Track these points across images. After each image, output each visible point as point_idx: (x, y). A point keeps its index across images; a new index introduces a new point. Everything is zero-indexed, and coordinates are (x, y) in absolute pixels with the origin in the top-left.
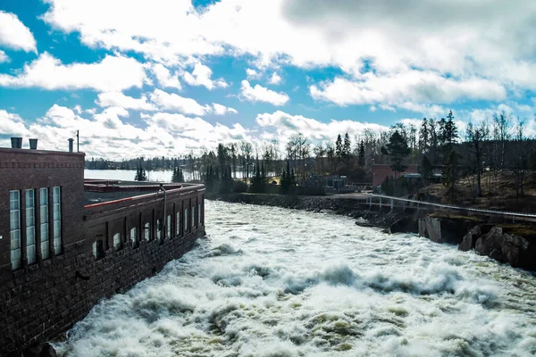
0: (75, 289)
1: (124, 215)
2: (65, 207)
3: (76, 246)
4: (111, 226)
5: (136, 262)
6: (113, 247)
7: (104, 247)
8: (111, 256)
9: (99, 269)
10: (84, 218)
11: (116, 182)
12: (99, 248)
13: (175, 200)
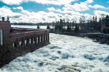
0: (7, 54)
1: (22, 37)
2: (4, 34)
3: (7, 44)
4: (19, 39)
5: (26, 49)
6: (19, 44)
7: (16, 44)
8: (18, 47)
9: (15, 50)
10: (10, 37)
11: (27, 29)
12: (15, 45)
13: (39, 34)
